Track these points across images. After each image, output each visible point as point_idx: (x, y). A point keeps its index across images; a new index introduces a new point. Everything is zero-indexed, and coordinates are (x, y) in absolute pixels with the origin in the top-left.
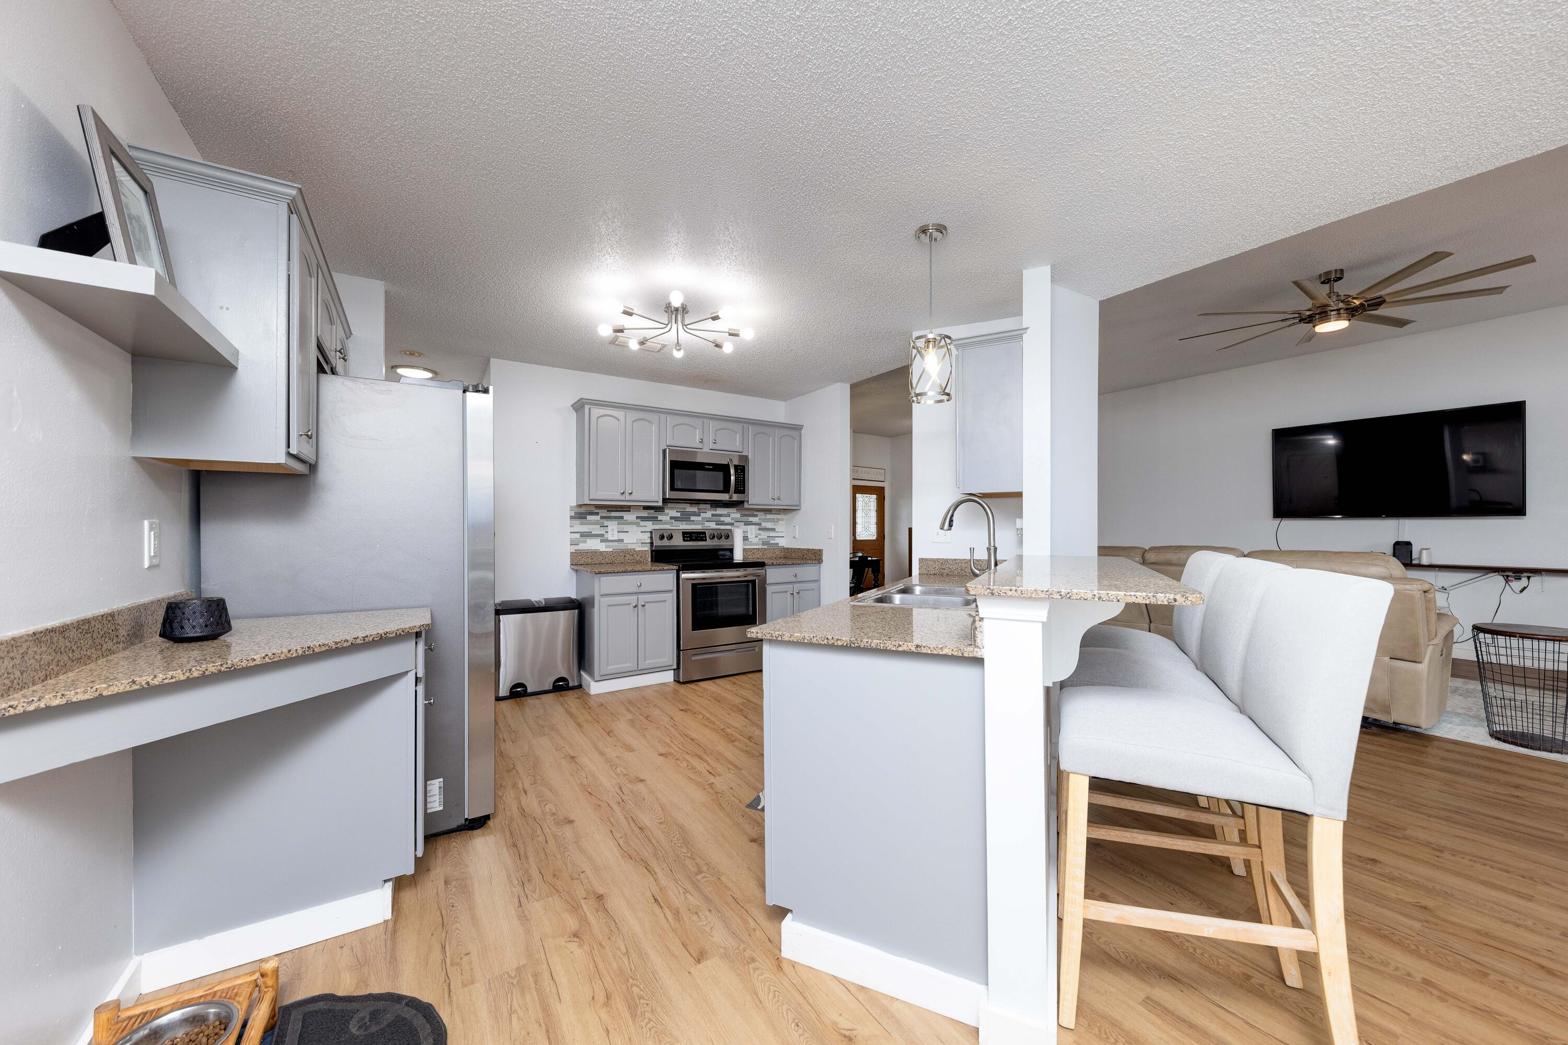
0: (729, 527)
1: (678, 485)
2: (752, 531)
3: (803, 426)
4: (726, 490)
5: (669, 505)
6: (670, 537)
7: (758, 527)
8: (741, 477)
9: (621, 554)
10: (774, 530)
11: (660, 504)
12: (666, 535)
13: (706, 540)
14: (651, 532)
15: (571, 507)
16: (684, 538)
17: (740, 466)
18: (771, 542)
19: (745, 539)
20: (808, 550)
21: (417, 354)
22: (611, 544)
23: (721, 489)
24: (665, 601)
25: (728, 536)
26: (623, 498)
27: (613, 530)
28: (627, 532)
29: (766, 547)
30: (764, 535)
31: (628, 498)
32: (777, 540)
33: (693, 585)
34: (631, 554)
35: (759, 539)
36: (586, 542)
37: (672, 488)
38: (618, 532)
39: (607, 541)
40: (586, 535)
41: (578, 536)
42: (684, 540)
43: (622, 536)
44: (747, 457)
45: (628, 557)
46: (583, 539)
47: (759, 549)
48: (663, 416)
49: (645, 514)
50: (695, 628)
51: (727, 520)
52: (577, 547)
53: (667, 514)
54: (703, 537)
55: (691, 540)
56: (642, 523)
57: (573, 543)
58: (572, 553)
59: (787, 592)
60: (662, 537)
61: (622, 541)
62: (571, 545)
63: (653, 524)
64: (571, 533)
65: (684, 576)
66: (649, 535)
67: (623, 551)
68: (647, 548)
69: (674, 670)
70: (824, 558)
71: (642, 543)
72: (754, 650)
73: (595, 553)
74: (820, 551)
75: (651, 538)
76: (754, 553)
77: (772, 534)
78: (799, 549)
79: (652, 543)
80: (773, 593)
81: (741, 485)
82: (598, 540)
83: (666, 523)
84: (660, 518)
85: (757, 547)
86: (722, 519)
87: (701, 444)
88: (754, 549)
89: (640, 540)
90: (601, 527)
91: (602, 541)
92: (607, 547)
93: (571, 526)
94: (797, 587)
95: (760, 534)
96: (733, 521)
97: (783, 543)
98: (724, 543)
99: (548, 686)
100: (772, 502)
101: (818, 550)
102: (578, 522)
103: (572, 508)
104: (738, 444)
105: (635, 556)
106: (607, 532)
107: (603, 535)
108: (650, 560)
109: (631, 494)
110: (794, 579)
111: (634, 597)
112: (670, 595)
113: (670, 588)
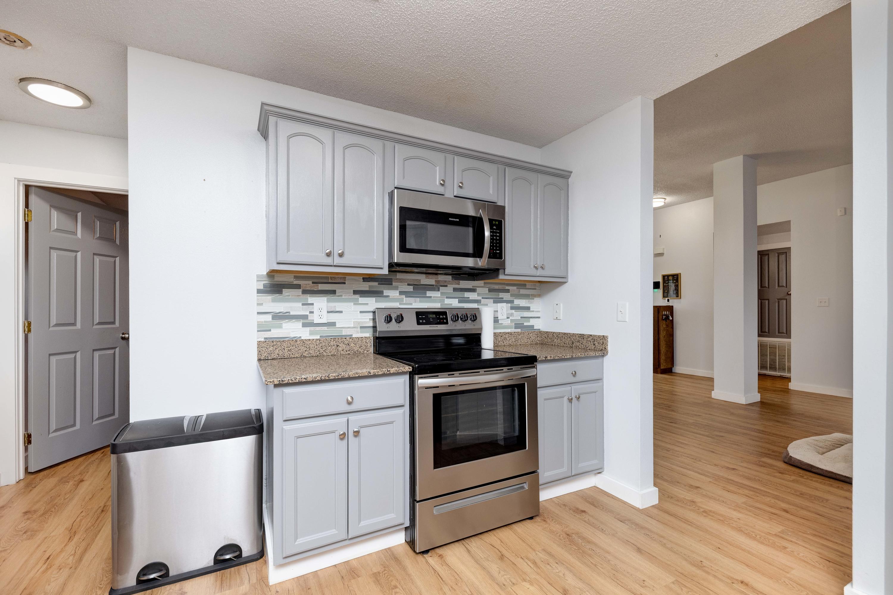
0: (475, 306)
1: (411, 243)
2: (503, 309)
3: (571, 172)
4: (478, 253)
5: (399, 276)
6: (400, 319)
7: (509, 305)
8: (496, 236)
9: (332, 343)
10: (528, 309)
11: (385, 271)
12: (394, 316)
13: (447, 323)
14: (374, 312)
15: (258, 276)
16: (418, 319)
17: (496, 220)
18: (525, 324)
19: (496, 320)
20: (582, 336)
21: (18, 43)
22: (318, 328)
23: (471, 251)
24: (392, 423)
25: (475, 316)
26: (329, 261)
27: (320, 310)
28: (341, 312)
29: (519, 330)
30: (517, 315)
31: (338, 261)
32: (532, 322)
33: (435, 396)
34: (346, 342)
35: (512, 321)
36: (280, 327)
37: (403, 248)
38: (328, 312)
39: (312, 324)
40: (279, 317)
41: (269, 318)
42: (419, 323)
43: (333, 318)
44: (503, 208)
45: (342, 346)
46: (277, 322)
47: (510, 334)
48: (389, 144)
49: (365, 286)
50: (438, 464)
51: (472, 296)
52: (268, 335)
53: (396, 288)
54: (443, 319)
55: (428, 323)
56: (362, 300)
57: (262, 328)
58: (259, 343)
59: (563, 397)
60: (389, 319)
61: (333, 324)
62: (258, 331)
63: (376, 302)
64: (258, 313)
65: (422, 382)
66: (371, 316)
67: (334, 338)
68: (368, 334)
69: (406, 528)
70: (609, 348)
71: (361, 327)
72: (523, 488)
73: (295, 341)
74: (604, 339)
75: (374, 320)
76: (505, 339)
77: (526, 314)
78: (565, 334)
79: (375, 327)
80: (545, 399)
81: (496, 246)
82: (298, 324)
83: (394, 300)
84: (386, 293)
85: (509, 331)
86: (467, 294)
87: (443, 188)
88: (505, 333)
89: (359, 323)
90: (303, 305)
91: (304, 325)
92: (311, 333)
93: (258, 304)
94: (576, 389)
95: (512, 315)
96: (479, 298)
97: (540, 325)
98: (467, 327)
99: (208, 560)
100: (534, 272)
101: (599, 337)
102: (269, 297)
103: (259, 278)
104: (491, 192)
105: (352, 345)
106: (312, 312)
107: (305, 317)
108: (372, 350)
109: (341, 255)
110: (573, 379)
111: (343, 419)
112: (400, 411)
113: (401, 402)
